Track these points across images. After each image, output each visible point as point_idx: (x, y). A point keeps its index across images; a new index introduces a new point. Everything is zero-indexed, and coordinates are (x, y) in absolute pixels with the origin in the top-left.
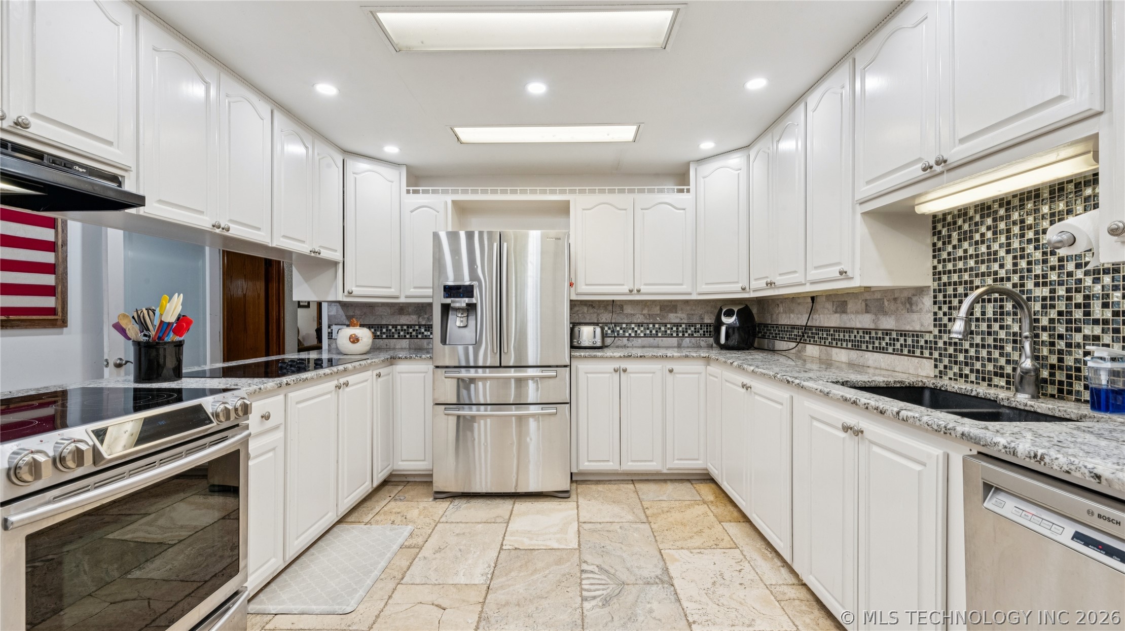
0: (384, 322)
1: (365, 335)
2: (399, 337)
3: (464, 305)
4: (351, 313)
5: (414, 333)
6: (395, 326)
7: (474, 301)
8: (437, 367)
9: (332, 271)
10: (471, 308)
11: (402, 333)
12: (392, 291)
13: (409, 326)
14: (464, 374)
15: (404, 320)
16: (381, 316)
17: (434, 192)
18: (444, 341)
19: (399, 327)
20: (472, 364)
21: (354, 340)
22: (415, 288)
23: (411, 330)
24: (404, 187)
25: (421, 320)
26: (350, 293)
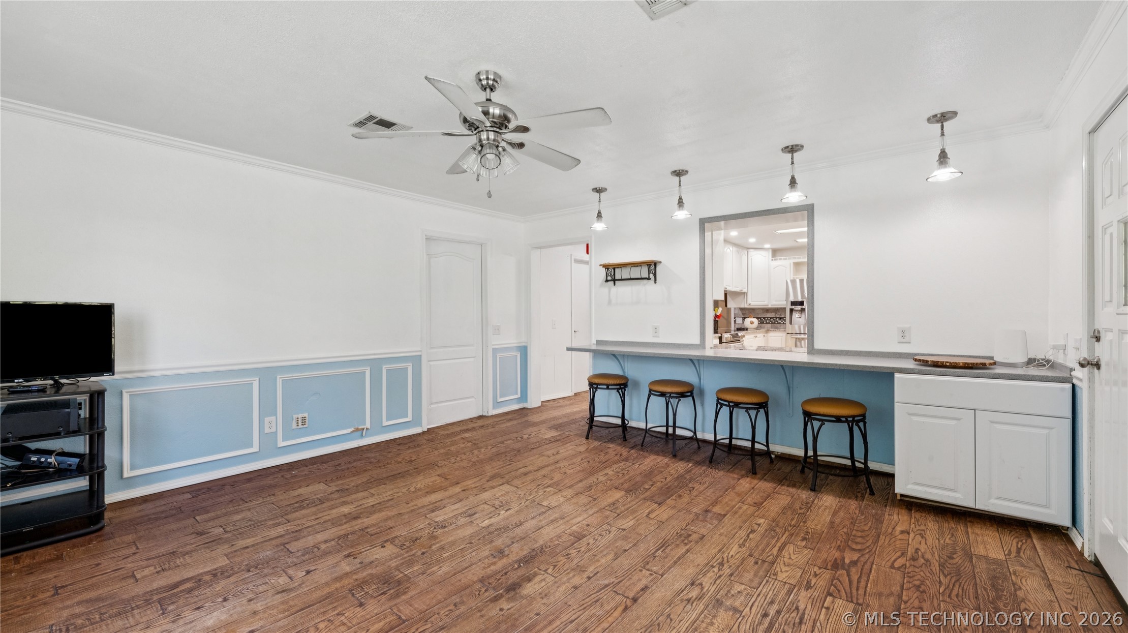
0: (759, 316)
1: (755, 321)
2: (766, 323)
3: (800, 309)
4: (744, 312)
5: (773, 321)
6: (764, 318)
7: (803, 307)
8: (788, 333)
9: (743, 296)
10: (803, 310)
11: (768, 321)
12: (766, 303)
13: (771, 318)
14: (798, 336)
15: (769, 315)
16: (758, 314)
17: (784, 259)
18: (791, 323)
19: (766, 318)
20: (802, 332)
21: (752, 323)
22: (776, 301)
23: (772, 320)
24: (771, 258)
25: (777, 315)
26: (750, 304)
